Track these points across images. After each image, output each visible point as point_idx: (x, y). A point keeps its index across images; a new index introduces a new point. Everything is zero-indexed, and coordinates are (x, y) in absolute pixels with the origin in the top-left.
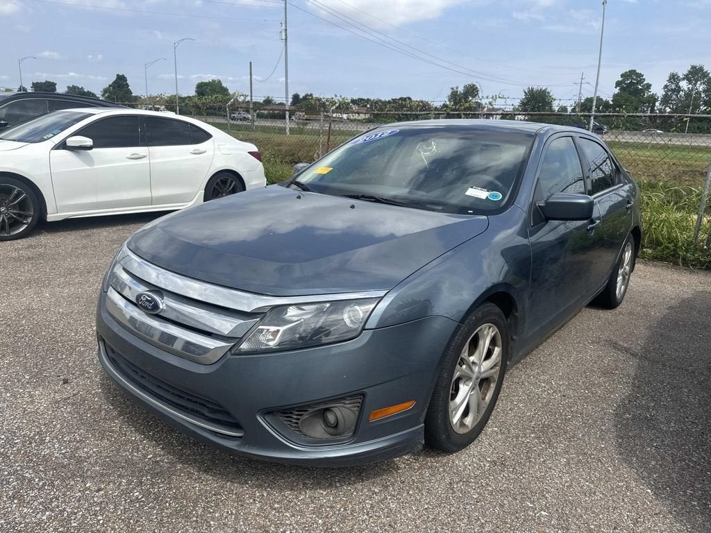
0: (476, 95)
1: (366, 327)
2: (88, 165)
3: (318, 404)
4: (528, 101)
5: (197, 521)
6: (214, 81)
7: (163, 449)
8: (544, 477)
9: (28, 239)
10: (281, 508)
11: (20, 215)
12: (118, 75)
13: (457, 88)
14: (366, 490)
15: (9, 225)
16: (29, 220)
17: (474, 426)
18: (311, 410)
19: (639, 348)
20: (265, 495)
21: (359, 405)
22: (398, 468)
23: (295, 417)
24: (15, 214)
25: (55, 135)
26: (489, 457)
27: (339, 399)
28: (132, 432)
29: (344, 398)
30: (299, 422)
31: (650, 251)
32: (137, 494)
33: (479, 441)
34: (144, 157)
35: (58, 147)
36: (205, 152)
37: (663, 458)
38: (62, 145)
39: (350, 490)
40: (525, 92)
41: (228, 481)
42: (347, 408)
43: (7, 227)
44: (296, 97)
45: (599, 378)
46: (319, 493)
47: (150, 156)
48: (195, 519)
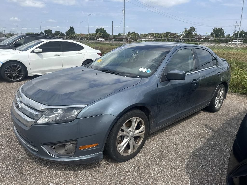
0: (194, 31)
1: (77, 117)
2: (41, 58)
3: (61, 143)
4: (214, 33)
5: (24, 178)
6: (101, 28)
7: (26, 153)
8: (151, 174)
9: (22, 82)
10: (53, 176)
11: (20, 74)
12: (71, 27)
13: (187, 28)
14: (84, 173)
15: (16, 77)
16: (22, 76)
17: (132, 153)
18: (58, 145)
19: (217, 128)
20: (50, 171)
21: (76, 144)
22: (100, 166)
23: (54, 146)
24: (18, 74)
25: (31, 48)
26: (135, 165)
27: (68, 141)
28: (20, 147)
29: (70, 141)
30: (55, 148)
31: (241, 90)
32: (10, 167)
33: (134, 158)
34: (60, 55)
35: (32, 52)
36: (82, 53)
37: (203, 171)
38: (33, 52)
39: (79, 172)
40: (213, 30)
41: (41, 165)
42: (71, 145)
43: (15, 78)
44: (129, 33)
45: (194, 138)
46: (68, 172)
47: (62, 55)
48: (24, 177)
